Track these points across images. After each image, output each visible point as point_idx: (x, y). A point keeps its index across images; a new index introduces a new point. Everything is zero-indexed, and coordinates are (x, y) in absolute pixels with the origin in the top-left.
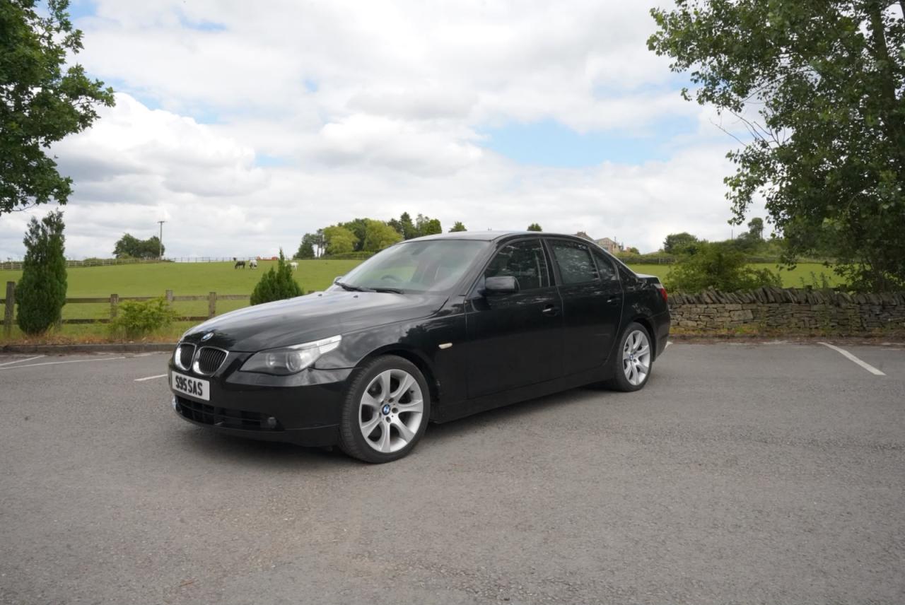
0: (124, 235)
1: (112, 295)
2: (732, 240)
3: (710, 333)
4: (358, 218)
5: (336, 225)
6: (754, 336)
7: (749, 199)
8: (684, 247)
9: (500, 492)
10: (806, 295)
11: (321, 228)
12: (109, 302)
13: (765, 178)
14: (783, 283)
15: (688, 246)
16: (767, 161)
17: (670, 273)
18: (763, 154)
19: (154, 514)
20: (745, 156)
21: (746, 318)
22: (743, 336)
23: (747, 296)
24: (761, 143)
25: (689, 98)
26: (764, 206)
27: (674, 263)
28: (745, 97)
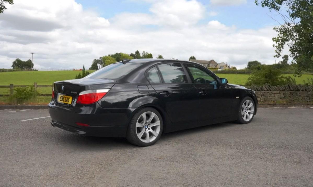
0: (16, 59)
1: (11, 84)
2: (276, 64)
4: (117, 53)
5: (108, 56)
6: (284, 104)
7: (282, 47)
8: (256, 67)
9: (176, 170)
10: (306, 88)
11: (101, 57)
12: (10, 87)
14: (296, 82)
15: (257, 66)
16: (290, 31)
17: (250, 77)
18: (288, 28)
19: (28, 179)
21: (281, 97)
22: (279, 105)
23: (281, 87)
24: (287, 24)
25: (258, 4)
26: (289, 50)
27: (251, 74)
28: (281, 5)
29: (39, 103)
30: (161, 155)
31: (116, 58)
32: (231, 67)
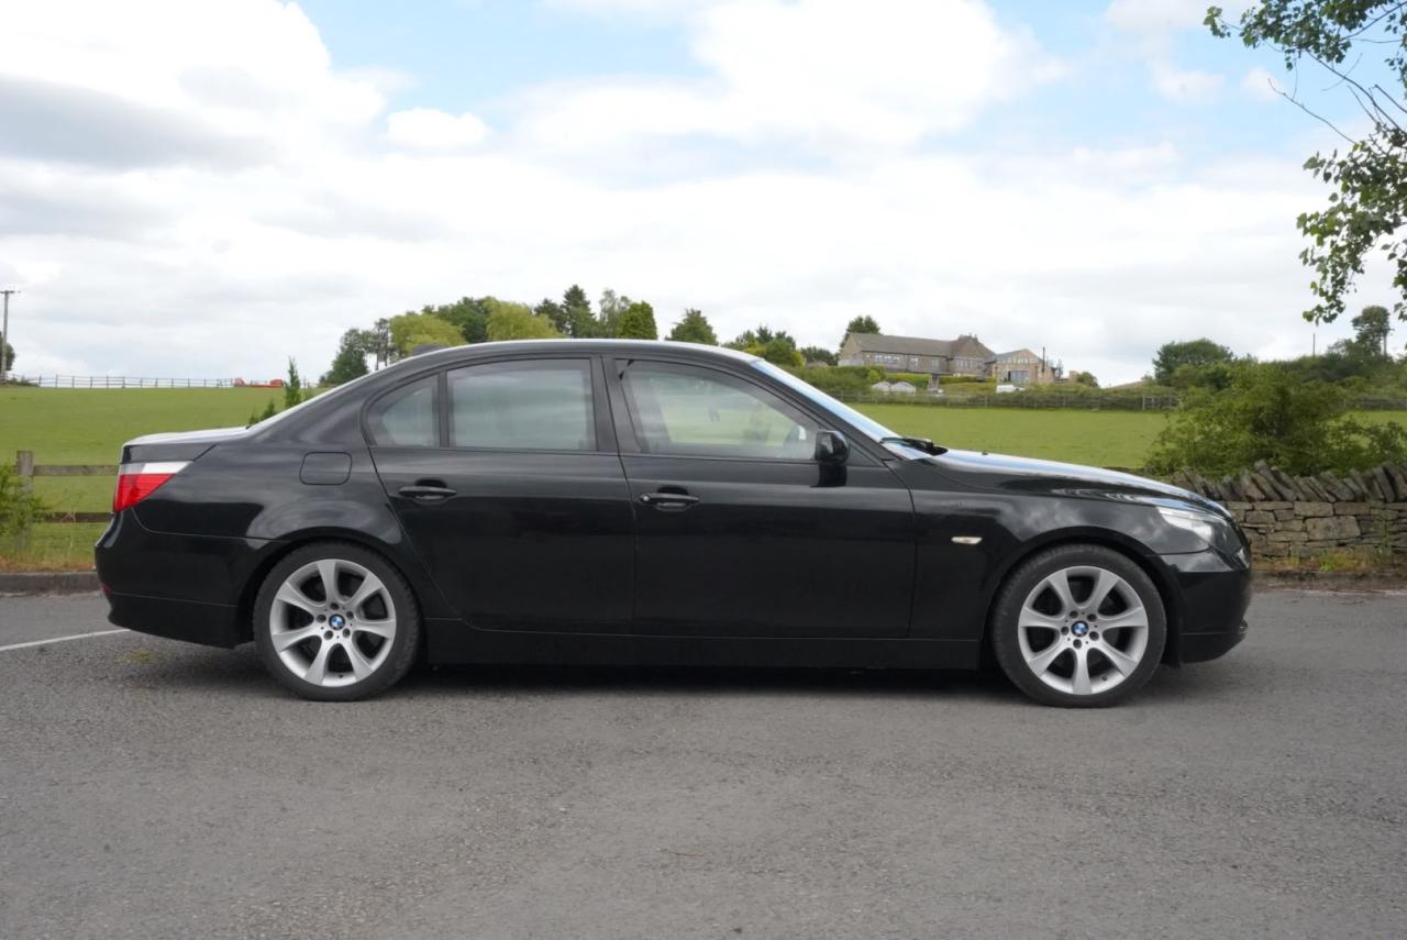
2: (1314, 357)
4: (469, 296)
5: (419, 311)
6: (1363, 576)
7: (1356, 264)
8: (1202, 372)
11: (385, 317)
13: (1395, 217)
15: (1212, 370)
17: (1169, 429)
18: (1394, 159)
20: (1351, 164)
21: (1344, 535)
22: (1336, 576)
23: (1345, 484)
24: (1390, 135)
25: (1222, 31)
26: (1393, 280)
27: (1176, 408)
28: (1354, 26)
29: (45, 563)
30: (698, 838)
31: (465, 323)
32: (1065, 375)
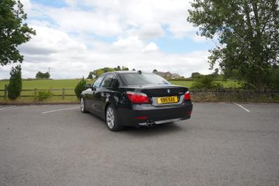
0: (38, 72)
1: (35, 89)
2: (210, 74)
3: (204, 100)
4: (105, 67)
5: (99, 69)
6: (216, 101)
7: (214, 63)
10: (230, 90)
11: (95, 70)
13: (219, 57)
14: (224, 86)
15: (198, 76)
16: (220, 53)
17: (193, 83)
18: (218, 51)
20: (213, 51)
21: (214, 96)
22: (212, 101)
23: (214, 90)
24: (218, 48)
25: (198, 35)
26: (219, 65)
28: (214, 35)
29: (54, 101)
31: (104, 70)
32: (180, 77)
